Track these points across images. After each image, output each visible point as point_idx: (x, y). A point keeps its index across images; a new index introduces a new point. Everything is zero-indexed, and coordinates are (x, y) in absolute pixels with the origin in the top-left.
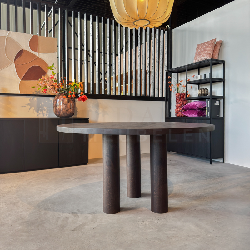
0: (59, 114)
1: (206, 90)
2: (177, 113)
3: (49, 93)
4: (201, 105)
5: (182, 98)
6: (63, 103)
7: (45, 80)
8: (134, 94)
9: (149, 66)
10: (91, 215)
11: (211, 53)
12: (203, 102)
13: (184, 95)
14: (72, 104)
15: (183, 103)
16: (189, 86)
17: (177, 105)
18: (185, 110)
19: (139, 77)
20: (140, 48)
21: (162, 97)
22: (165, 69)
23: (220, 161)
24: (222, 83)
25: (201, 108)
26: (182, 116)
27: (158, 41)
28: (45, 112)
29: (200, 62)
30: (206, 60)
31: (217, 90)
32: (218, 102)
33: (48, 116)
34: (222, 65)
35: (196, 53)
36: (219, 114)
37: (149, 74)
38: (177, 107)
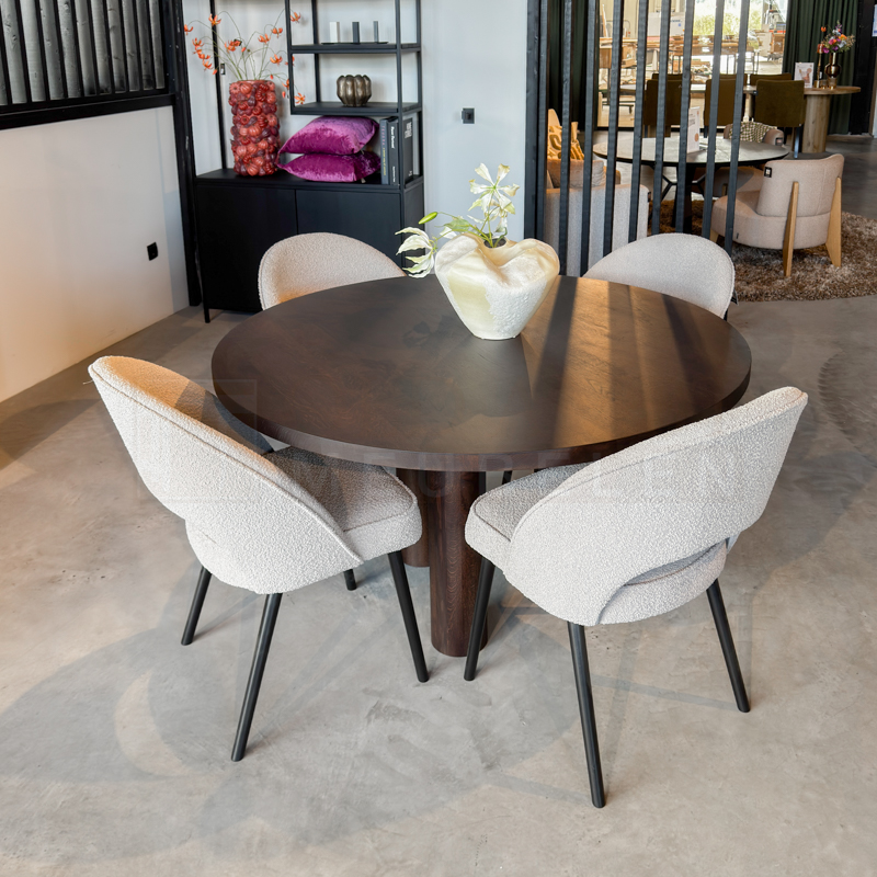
2: (245, 160)
5: (260, 104)
13: (268, 89)
15: (266, 124)
17: (244, 131)
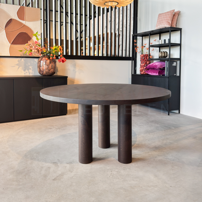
0: (43, 74)
1: (166, 53)
2: (141, 71)
3: (34, 55)
4: (161, 66)
5: (146, 59)
6: (46, 64)
7: (30, 44)
8: (105, 55)
9: (118, 31)
10: (68, 165)
11: (170, 22)
12: (163, 63)
13: (148, 56)
14: (53, 64)
15: (146, 63)
16: (151, 48)
17: (141, 65)
18: (148, 69)
19: (110, 40)
20: (110, 16)
21: (128, 56)
22: (132, 33)
23: (176, 112)
24: (179, 47)
25: (161, 68)
26: (145, 74)
27: (126, 9)
28: (31, 71)
29: (161, 29)
30: (165, 27)
31: (175, 53)
32: (175, 63)
33: (33, 74)
34: (179, 32)
35: (158, 22)
36: (176, 73)
37: (118, 37)
38: (141, 66)
